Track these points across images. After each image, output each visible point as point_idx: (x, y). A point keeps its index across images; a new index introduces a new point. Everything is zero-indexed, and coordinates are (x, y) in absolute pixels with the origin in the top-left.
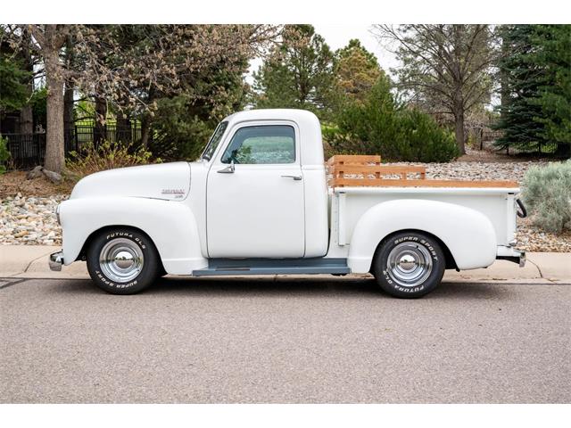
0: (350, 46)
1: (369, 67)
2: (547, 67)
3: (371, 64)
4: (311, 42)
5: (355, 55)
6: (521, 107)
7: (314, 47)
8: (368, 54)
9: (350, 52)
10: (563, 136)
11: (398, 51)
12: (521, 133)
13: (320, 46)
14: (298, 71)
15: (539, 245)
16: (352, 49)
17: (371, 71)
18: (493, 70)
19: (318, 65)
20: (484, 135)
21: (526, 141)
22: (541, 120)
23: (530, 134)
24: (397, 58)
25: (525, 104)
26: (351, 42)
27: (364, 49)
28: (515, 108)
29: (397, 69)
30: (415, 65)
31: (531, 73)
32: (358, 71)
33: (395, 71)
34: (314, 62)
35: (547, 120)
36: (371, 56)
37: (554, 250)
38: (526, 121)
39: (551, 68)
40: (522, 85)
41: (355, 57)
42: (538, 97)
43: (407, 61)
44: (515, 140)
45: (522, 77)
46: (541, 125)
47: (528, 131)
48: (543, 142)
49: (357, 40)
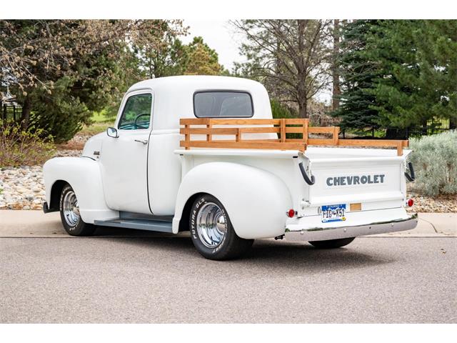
0: (194, 43)
1: (211, 62)
2: (380, 62)
3: (214, 59)
4: (165, 36)
5: (199, 50)
6: (357, 97)
7: (168, 42)
8: (210, 51)
9: (194, 48)
10: (398, 121)
11: (241, 47)
12: (357, 119)
13: (173, 40)
14: (153, 63)
15: (423, 207)
16: (196, 45)
17: (214, 65)
18: (325, 65)
19: (171, 58)
20: (323, 121)
21: (361, 127)
22: (375, 108)
23: (365, 120)
24: (240, 53)
25: (361, 94)
26: (195, 39)
27: (206, 46)
28: (352, 98)
29: (240, 64)
30: (257, 60)
31: (366, 67)
32: (202, 65)
33: (238, 65)
34: (167, 55)
35: (380, 108)
36: (213, 52)
37: (436, 211)
38: (361, 108)
39: (384, 62)
40: (358, 78)
41: (198, 53)
42: (373, 88)
43: (249, 57)
44: (352, 126)
45: (358, 70)
46: (375, 113)
47: (363, 117)
48: (377, 127)
49: (200, 38)
